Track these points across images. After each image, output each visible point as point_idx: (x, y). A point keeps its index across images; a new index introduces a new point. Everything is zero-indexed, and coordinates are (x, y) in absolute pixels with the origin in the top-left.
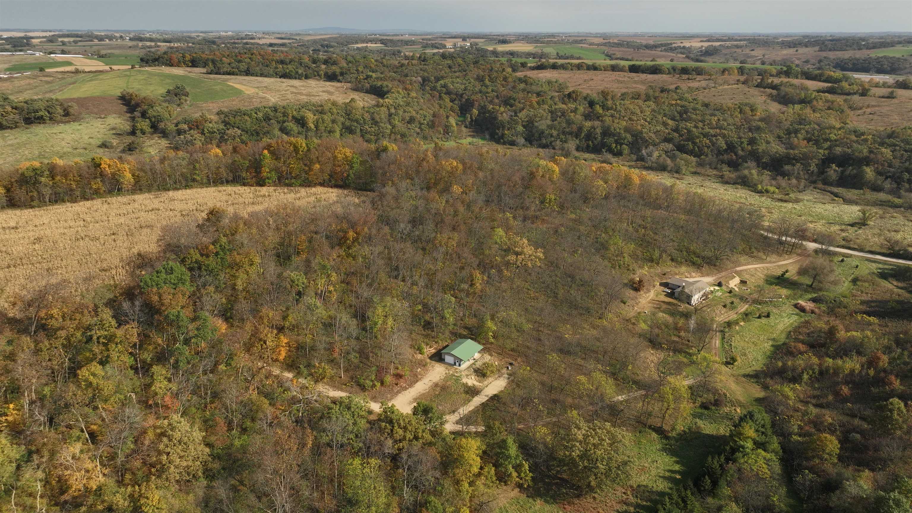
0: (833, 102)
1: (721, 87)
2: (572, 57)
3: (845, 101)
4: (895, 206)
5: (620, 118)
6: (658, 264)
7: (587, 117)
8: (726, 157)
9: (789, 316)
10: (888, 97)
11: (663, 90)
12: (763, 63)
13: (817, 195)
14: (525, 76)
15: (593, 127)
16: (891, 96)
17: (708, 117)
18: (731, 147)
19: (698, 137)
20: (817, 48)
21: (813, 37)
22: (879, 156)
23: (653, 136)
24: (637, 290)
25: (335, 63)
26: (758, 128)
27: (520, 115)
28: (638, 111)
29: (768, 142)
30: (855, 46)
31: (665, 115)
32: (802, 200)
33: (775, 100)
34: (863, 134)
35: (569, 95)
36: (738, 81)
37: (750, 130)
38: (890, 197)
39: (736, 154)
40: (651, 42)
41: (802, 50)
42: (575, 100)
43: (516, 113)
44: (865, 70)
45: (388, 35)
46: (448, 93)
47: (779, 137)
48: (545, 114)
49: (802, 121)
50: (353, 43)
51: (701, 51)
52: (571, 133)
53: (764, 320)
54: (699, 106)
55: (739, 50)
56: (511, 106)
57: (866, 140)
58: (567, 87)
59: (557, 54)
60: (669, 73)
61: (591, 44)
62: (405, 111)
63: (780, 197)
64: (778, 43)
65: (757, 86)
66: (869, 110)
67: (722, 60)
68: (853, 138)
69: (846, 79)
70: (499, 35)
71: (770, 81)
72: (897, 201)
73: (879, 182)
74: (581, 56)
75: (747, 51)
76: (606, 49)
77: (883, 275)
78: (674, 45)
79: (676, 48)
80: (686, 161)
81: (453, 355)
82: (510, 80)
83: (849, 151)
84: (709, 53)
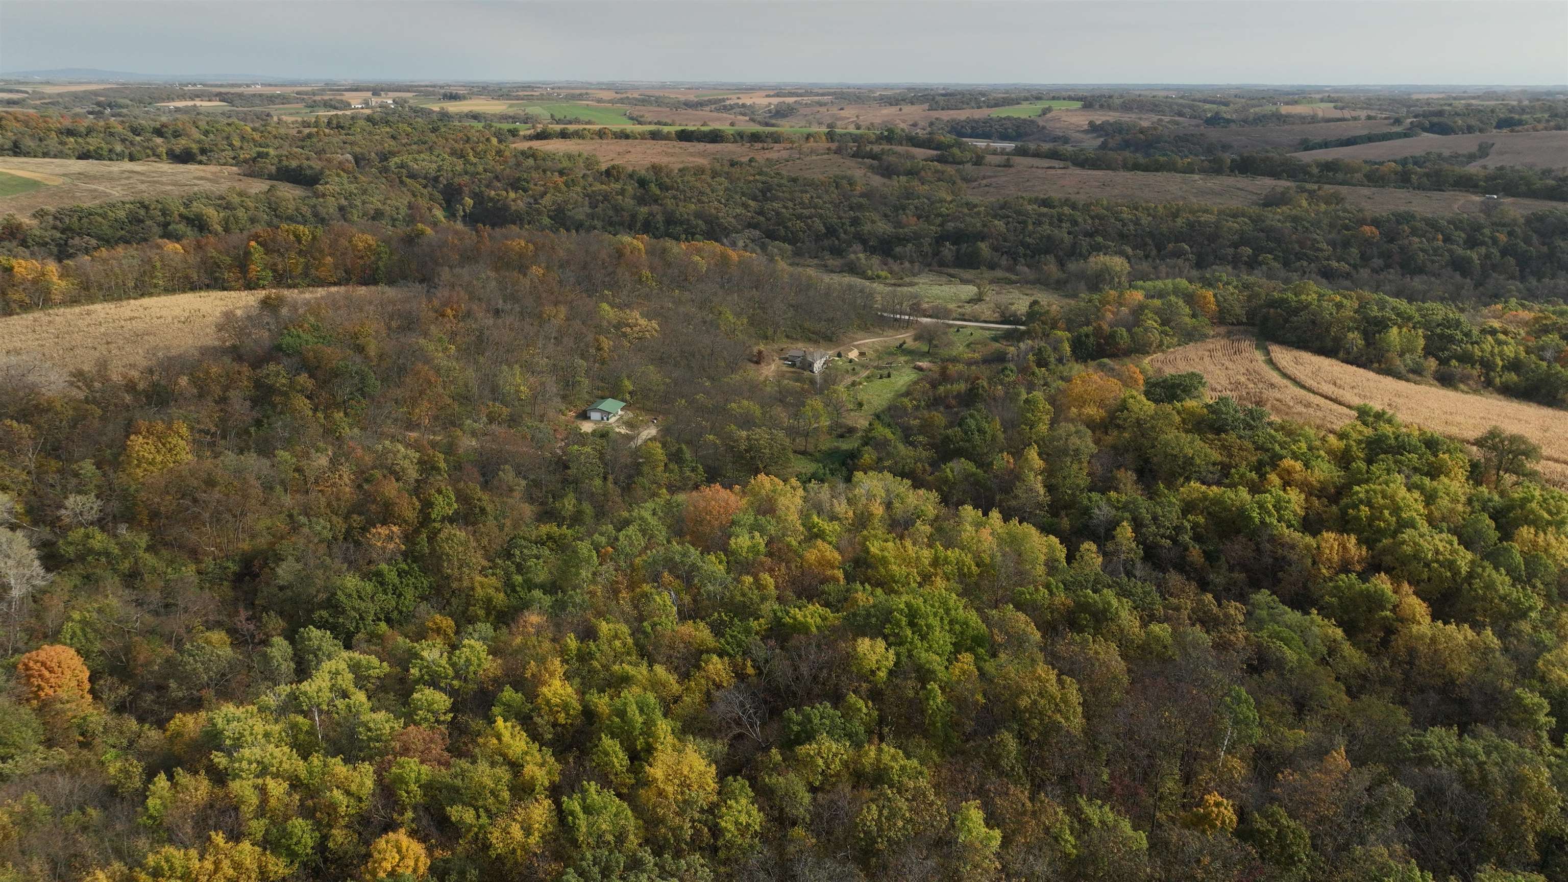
0: (943, 172)
1: (808, 158)
2: (577, 121)
3: (958, 171)
4: (1011, 282)
5: (687, 200)
6: (773, 340)
7: (641, 201)
8: (826, 243)
9: (908, 375)
10: (1005, 166)
11: (733, 164)
12: (858, 128)
13: (932, 277)
14: (530, 148)
15: (651, 214)
16: (1007, 165)
17: (798, 194)
18: (831, 231)
19: (790, 220)
20: (926, 106)
21: (920, 90)
22: (993, 230)
23: (733, 220)
24: (758, 363)
25: (177, 134)
26: (860, 207)
27: (543, 202)
28: (708, 191)
29: (873, 222)
30: (973, 104)
31: (743, 194)
32: (916, 284)
33: (877, 174)
34: (975, 206)
35: (608, 173)
36: (829, 149)
37: (851, 208)
38: (1007, 275)
39: (838, 239)
40: (692, 98)
41: (907, 109)
42: (617, 180)
43: (535, 200)
44: (986, 136)
45: (221, 86)
46: (413, 176)
47: (886, 216)
48: (580, 199)
49: (909, 194)
50: (163, 100)
51: (770, 111)
52: (622, 224)
53: (885, 380)
54: (784, 181)
55: (823, 110)
56: (525, 190)
57: (979, 213)
58: (598, 163)
59: (552, 116)
60: (735, 141)
61: (600, 101)
62: (364, 203)
63: (893, 282)
64: (875, 99)
65: (853, 156)
66: (984, 182)
67: (803, 123)
68: (966, 211)
69: (960, 145)
70: (434, 86)
71: (868, 149)
72: (1014, 277)
73: (996, 259)
74: (593, 120)
75: (834, 110)
76: (629, 109)
77: (995, 339)
78: (728, 102)
79: (732, 107)
80: (780, 249)
81: (600, 410)
82: (507, 153)
83: (962, 226)
84: (781, 113)
